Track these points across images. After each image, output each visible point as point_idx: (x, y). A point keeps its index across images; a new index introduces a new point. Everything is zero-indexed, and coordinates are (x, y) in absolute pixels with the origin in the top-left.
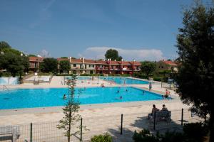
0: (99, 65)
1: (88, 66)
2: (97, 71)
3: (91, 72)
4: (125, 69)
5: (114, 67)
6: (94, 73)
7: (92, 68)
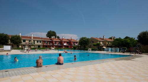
0: (45, 41)
1: (36, 42)
2: (44, 46)
3: (39, 46)
4: (65, 44)
5: (57, 43)
6: (41, 47)
7: (39, 44)
